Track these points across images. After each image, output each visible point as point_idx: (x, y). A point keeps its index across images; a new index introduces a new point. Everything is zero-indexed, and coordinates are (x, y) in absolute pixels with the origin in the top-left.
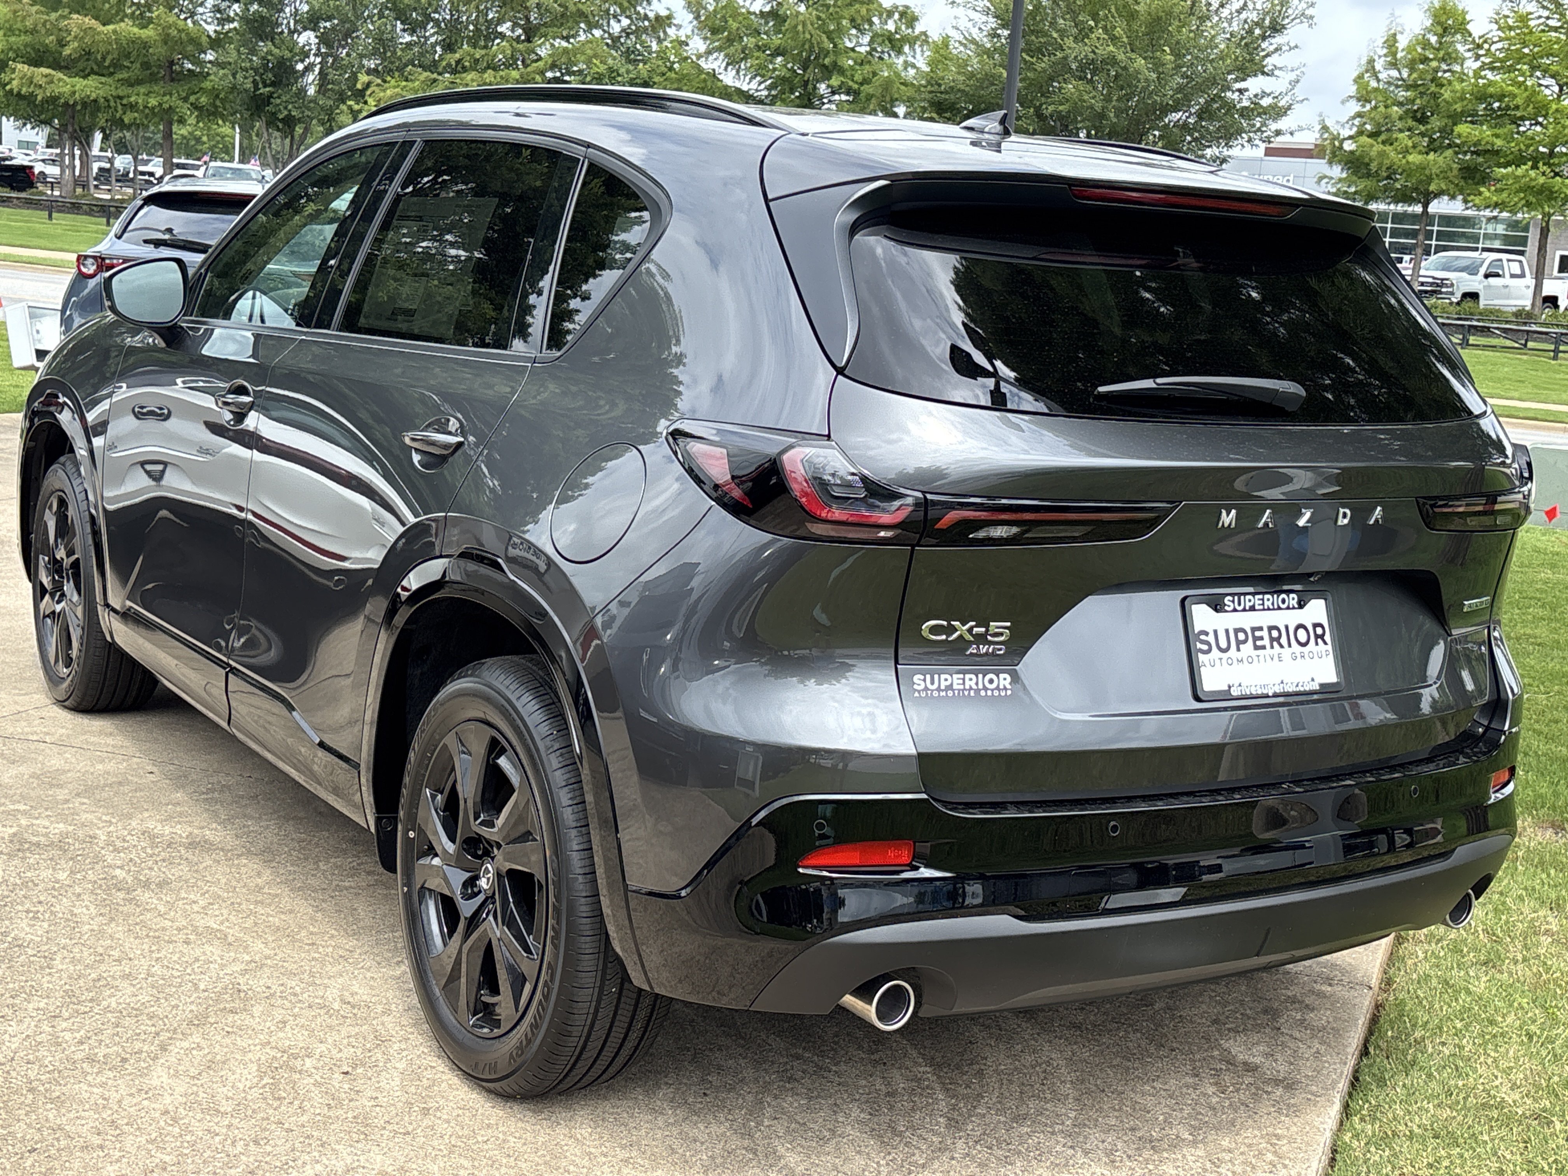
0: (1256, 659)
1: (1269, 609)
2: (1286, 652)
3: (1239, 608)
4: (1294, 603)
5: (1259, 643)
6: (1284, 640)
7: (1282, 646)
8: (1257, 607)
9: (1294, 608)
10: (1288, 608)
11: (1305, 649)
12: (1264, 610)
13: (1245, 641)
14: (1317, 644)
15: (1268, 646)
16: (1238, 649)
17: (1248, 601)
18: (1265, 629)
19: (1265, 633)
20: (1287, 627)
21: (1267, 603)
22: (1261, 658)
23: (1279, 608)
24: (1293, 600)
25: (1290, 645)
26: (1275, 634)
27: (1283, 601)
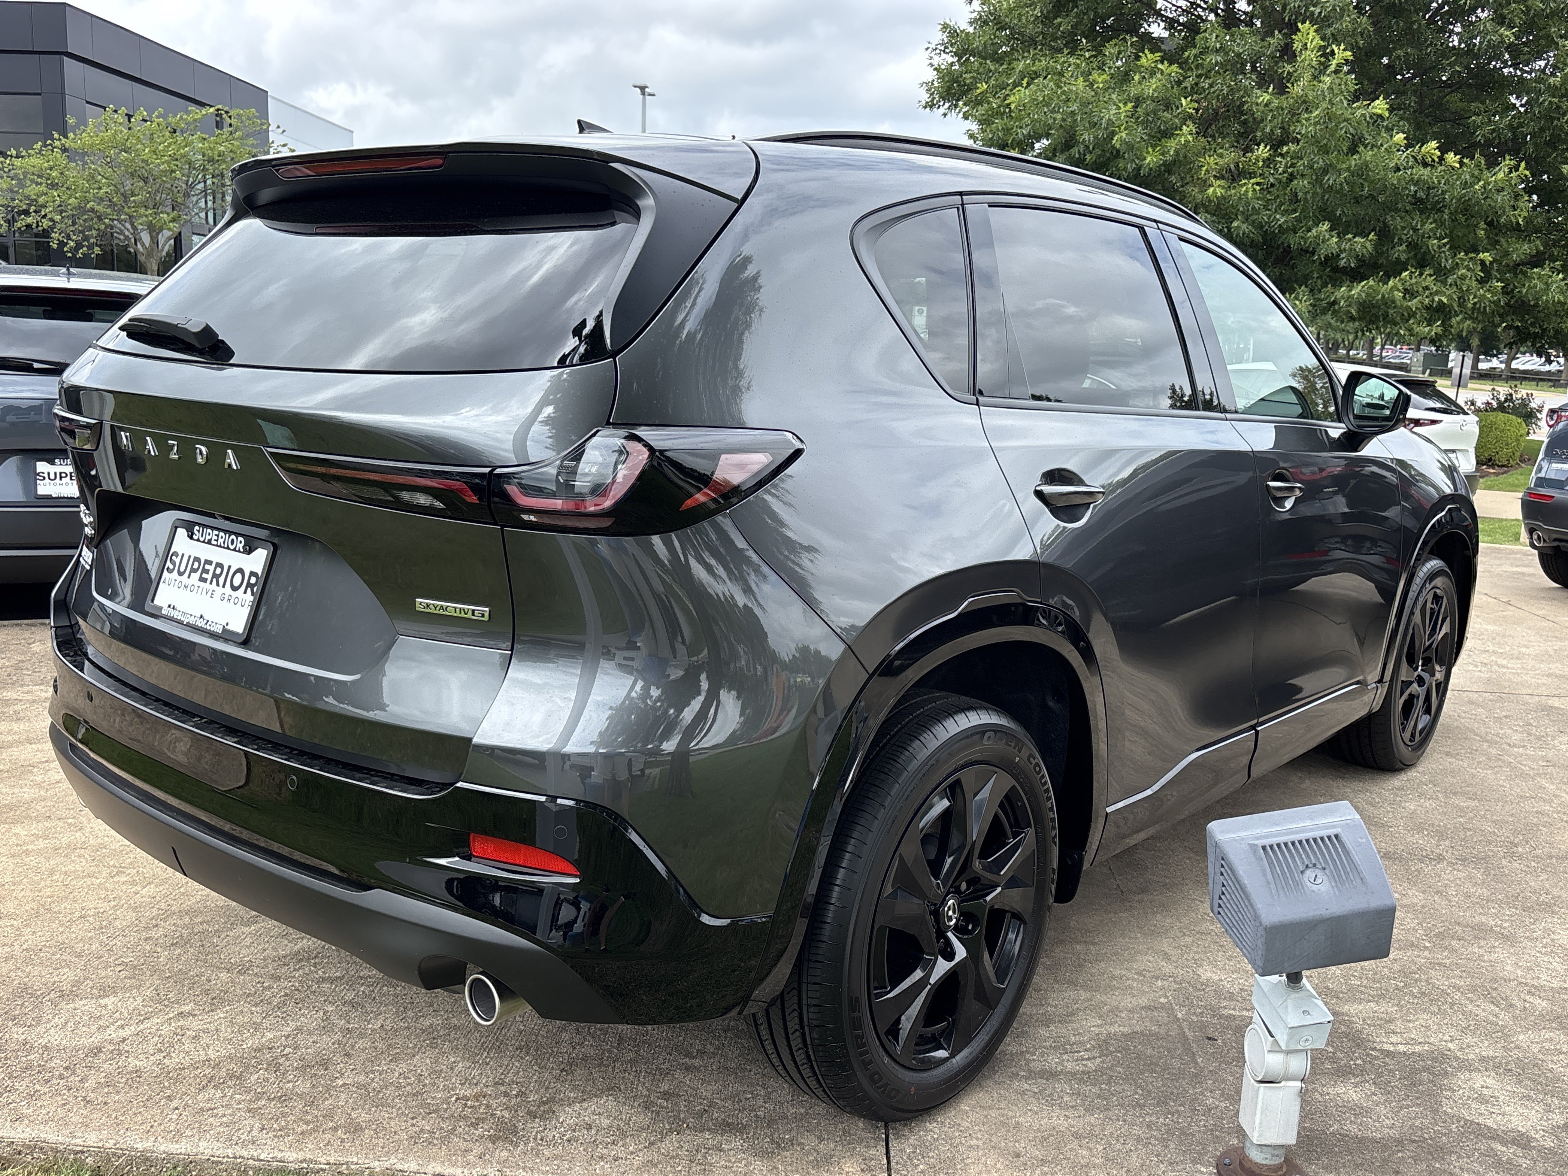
0: (196, 588)
1: (220, 546)
2: (219, 590)
3: (202, 539)
4: (240, 546)
5: (204, 575)
6: (221, 580)
7: (218, 585)
8: (213, 542)
9: (239, 551)
10: (234, 550)
11: (234, 594)
12: (217, 546)
13: (195, 571)
14: (245, 592)
15: (209, 581)
16: (189, 577)
17: (210, 534)
18: (214, 564)
19: (211, 568)
20: (230, 567)
21: (221, 541)
22: (200, 589)
23: (228, 548)
24: (240, 543)
25: (224, 586)
26: (218, 571)
27: (233, 541)
